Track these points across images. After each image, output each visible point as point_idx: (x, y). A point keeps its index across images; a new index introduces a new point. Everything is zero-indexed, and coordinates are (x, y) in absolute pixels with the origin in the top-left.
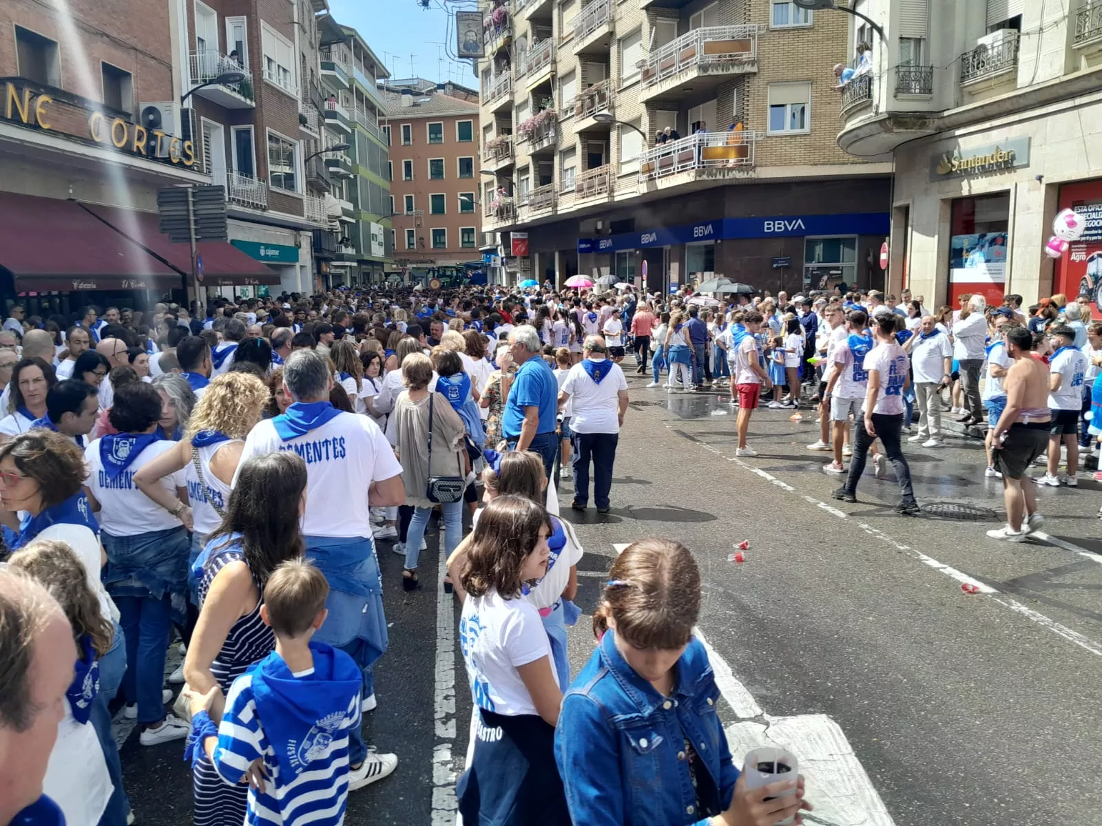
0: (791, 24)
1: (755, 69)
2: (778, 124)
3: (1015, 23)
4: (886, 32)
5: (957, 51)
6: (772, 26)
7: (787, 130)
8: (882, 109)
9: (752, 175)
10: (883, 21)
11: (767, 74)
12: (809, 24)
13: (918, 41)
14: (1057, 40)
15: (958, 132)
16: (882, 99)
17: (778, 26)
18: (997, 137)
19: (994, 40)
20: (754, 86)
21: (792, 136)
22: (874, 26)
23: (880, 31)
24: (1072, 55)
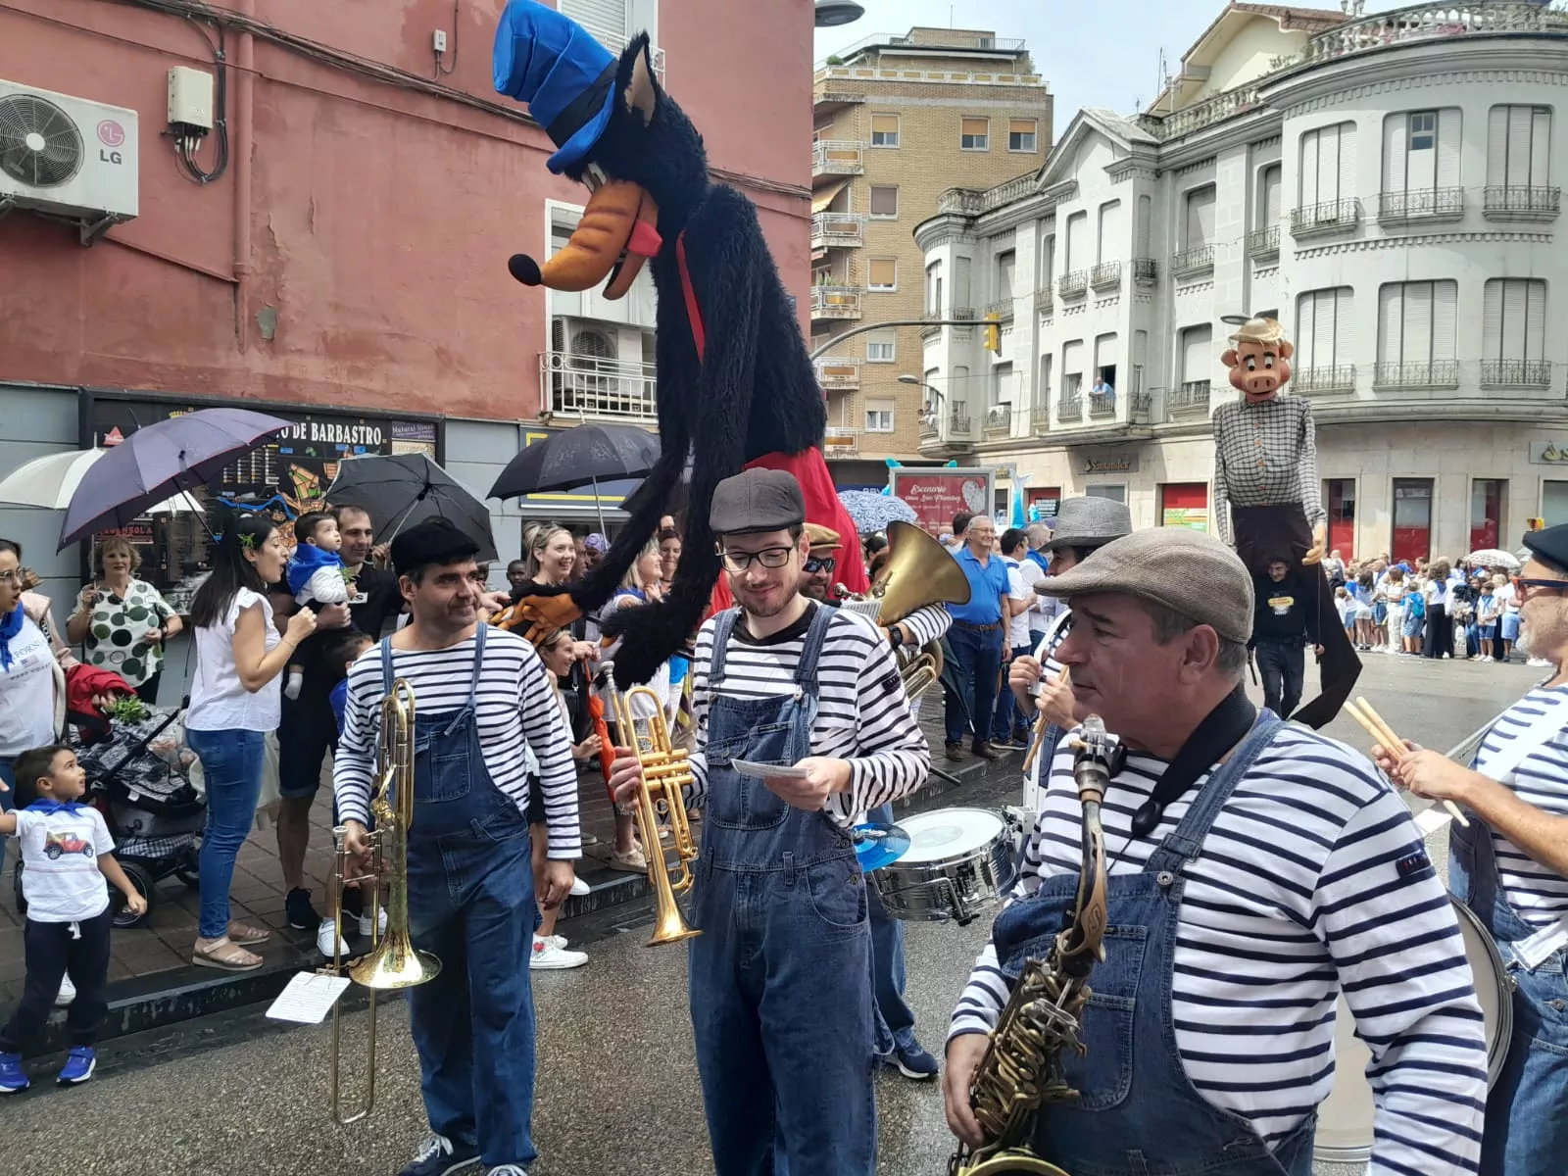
0: (880, 359)
1: (857, 388)
2: (873, 425)
3: (1009, 403)
4: (946, 398)
5: (980, 413)
6: (869, 360)
7: (878, 429)
8: (944, 439)
9: (856, 457)
10: (944, 390)
11: (866, 391)
12: (892, 360)
13: (962, 403)
14: (1026, 418)
15: (980, 455)
16: (945, 434)
17: (872, 360)
18: (1002, 460)
19: (1000, 410)
20: (857, 399)
21: (882, 433)
22: (938, 393)
23: (942, 396)
24: (1032, 428)
